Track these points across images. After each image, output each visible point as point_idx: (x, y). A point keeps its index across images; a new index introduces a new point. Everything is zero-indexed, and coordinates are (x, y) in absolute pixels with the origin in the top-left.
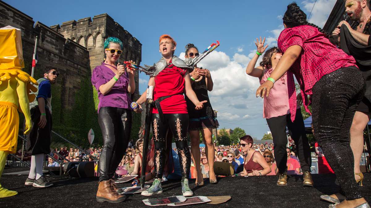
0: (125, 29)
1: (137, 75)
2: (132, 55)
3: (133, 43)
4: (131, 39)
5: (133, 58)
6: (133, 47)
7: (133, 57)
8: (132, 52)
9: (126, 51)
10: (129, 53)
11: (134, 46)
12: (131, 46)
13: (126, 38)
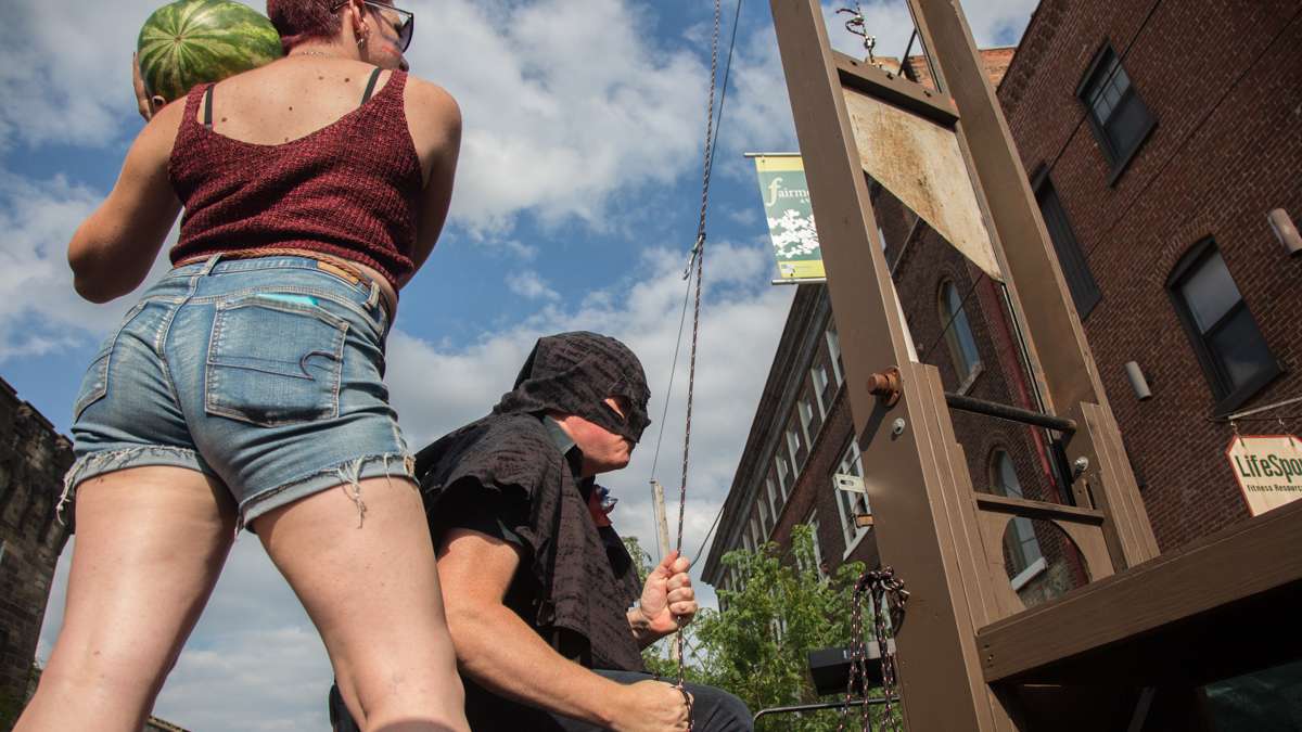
0: (21, 397)
1: (43, 586)
2: (32, 503)
3: (50, 455)
4: (42, 438)
5: (35, 516)
6: (47, 472)
7: (39, 513)
8: (35, 490)
9: (6, 485)
10: (20, 490)
11: (51, 468)
12: (38, 465)
13: (16, 432)
